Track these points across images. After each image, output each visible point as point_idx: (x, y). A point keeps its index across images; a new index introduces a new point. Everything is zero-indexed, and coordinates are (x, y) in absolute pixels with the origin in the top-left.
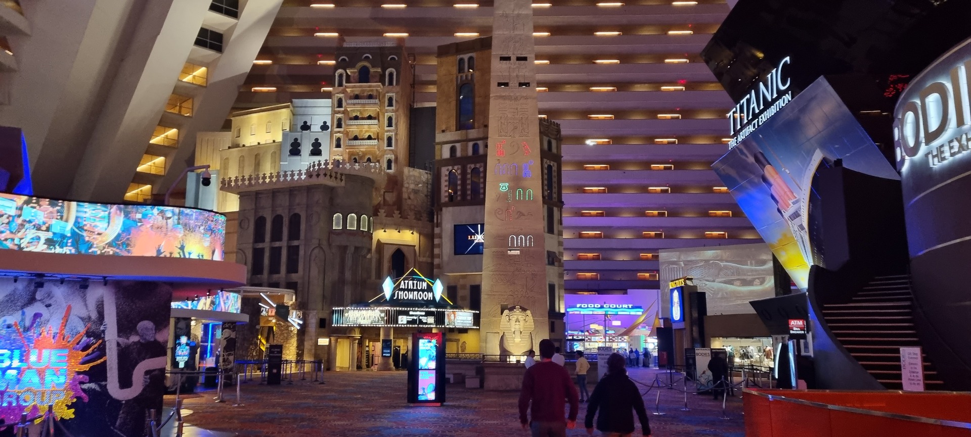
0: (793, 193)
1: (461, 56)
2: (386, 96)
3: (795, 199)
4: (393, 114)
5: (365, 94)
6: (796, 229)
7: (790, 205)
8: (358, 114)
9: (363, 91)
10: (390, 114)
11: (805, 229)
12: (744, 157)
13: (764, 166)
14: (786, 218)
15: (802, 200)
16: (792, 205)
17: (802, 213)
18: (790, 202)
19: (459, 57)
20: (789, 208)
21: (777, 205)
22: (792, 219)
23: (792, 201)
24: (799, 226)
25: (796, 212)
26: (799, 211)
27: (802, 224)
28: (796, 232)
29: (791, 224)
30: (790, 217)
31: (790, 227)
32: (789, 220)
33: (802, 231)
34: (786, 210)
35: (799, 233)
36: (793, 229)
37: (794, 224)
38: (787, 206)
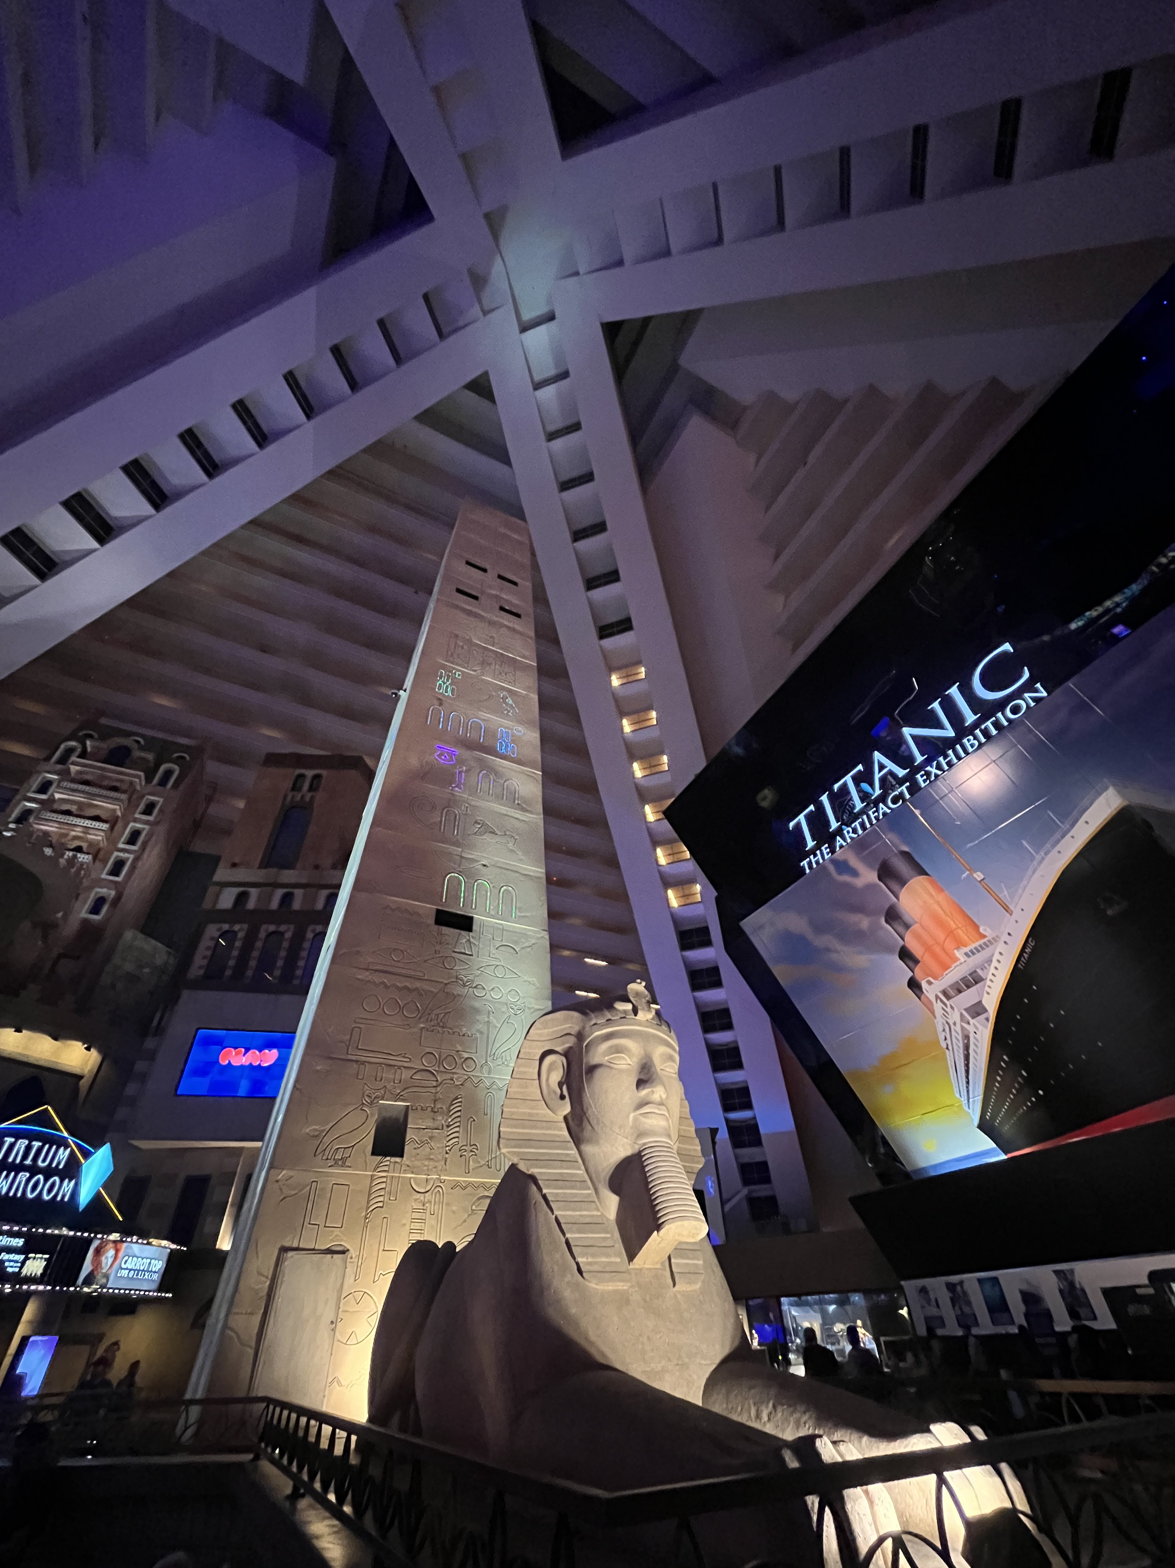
0: (976, 927)
1: (303, 771)
2: (145, 798)
3: (981, 942)
4: (147, 827)
5: (105, 783)
6: (955, 1017)
7: (955, 960)
8: (74, 808)
9: (103, 777)
10: (139, 826)
13: (903, 882)
14: (933, 999)
15: (1005, 937)
16: (962, 959)
17: (992, 970)
18: (959, 954)
19: (298, 771)
20: (951, 969)
21: (913, 972)
22: (949, 997)
23: (967, 950)
24: (966, 1010)
25: (970, 975)
26: (982, 969)
27: (980, 1002)
28: (952, 1027)
29: (943, 1009)
30: (944, 993)
31: (935, 1017)
32: (939, 1001)
33: (972, 1021)
34: (936, 978)
35: (962, 1026)
36: (945, 1022)
37: (952, 1007)
38: (946, 967)
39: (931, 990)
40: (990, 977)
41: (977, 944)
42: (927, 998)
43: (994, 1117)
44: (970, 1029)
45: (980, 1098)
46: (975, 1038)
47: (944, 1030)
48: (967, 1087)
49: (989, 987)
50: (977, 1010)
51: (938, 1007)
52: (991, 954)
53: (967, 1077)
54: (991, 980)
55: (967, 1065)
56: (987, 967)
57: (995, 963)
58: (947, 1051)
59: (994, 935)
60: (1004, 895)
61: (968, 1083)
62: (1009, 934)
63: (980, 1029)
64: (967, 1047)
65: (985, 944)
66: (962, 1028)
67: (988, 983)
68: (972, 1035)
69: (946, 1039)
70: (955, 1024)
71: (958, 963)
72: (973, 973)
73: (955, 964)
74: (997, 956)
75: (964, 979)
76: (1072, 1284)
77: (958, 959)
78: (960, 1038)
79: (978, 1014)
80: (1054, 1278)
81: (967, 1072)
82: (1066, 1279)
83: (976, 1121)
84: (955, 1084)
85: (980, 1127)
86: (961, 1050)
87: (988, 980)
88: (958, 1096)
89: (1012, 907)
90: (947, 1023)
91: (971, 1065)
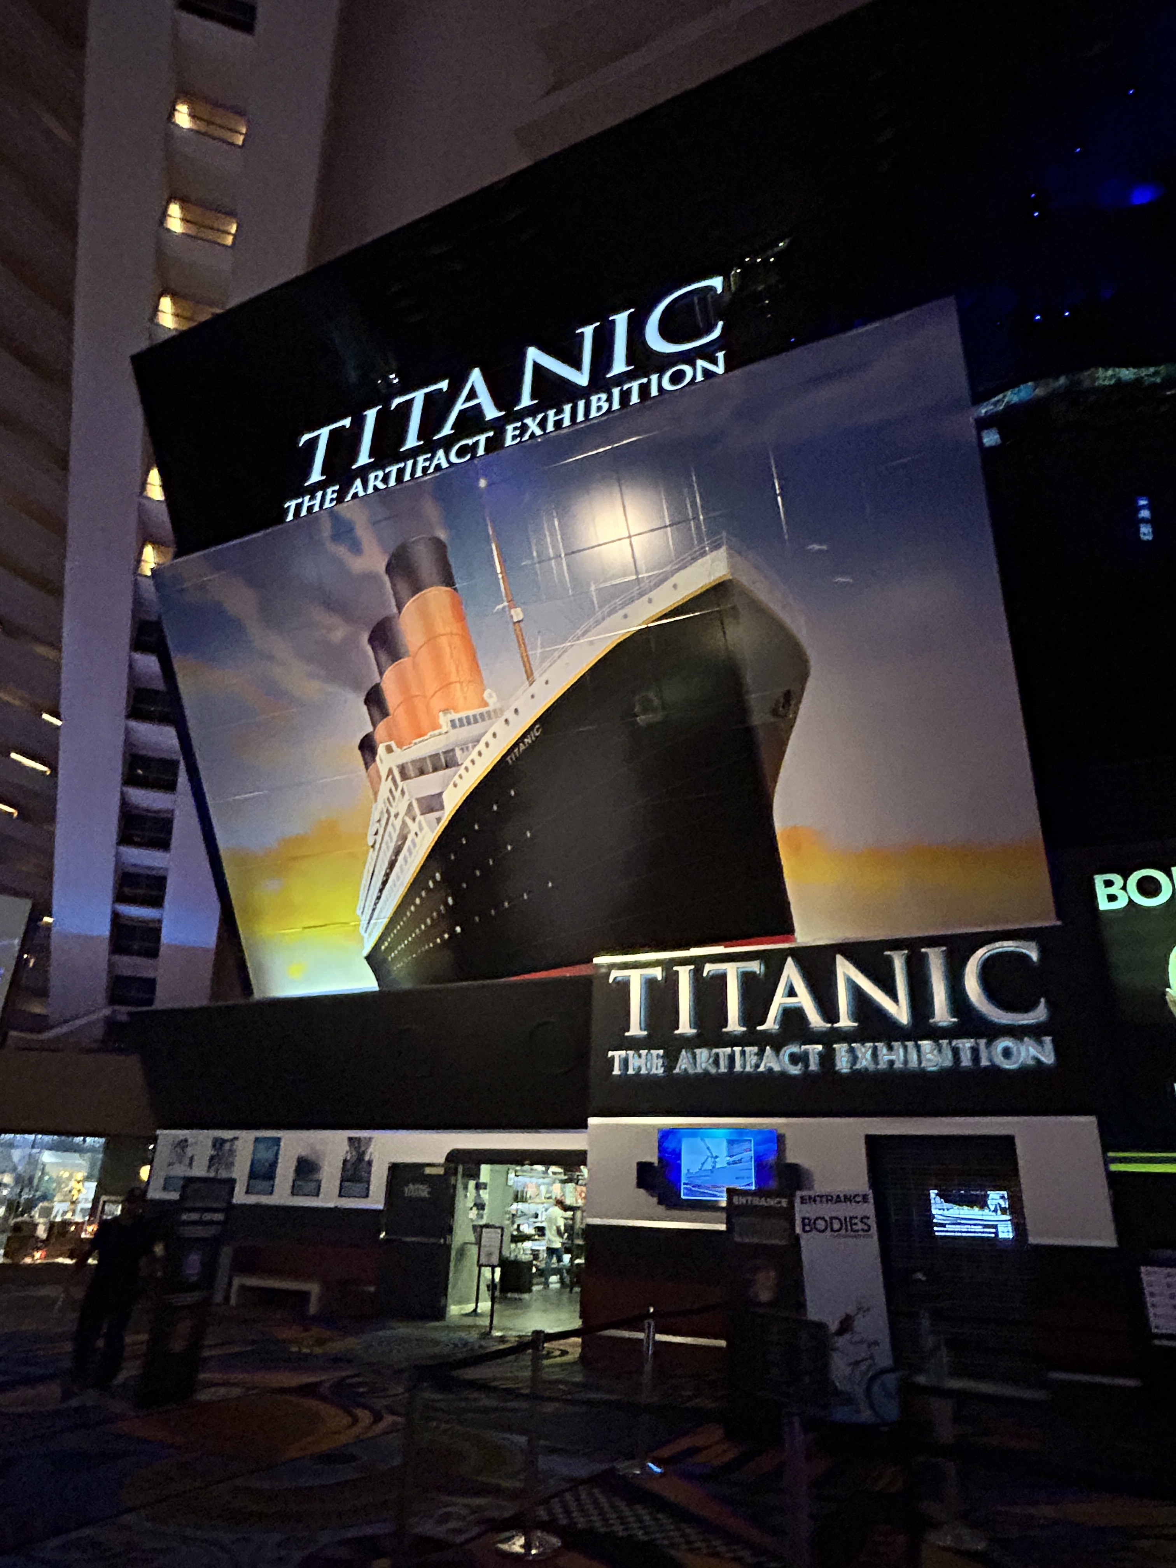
0: (481, 688)
3: (478, 711)
6: (401, 806)
7: (435, 726)
11: (442, 808)
12: (341, 551)
13: (416, 588)
14: (384, 773)
15: (509, 714)
16: (445, 726)
17: (474, 755)
18: (444, 720)
20: (426, 737)
21: (374, 725)
22: (404, 776)
23: (456, 716)
24: (418, 800)
25: (444, 753)
26: (462, 749)
27: (440, 794)
28: (392, 818)
29: (391, 791)
30: (402, 769)
31: (376, 800)
32: (390, 777)
33: (419, 818)
34: (400, 745)
35: (404, 822)
36: (385, 810)
37: (403, 792)
38: (420, 734)
39: (385, 761)
40: (467, 763)
41: (470, 713)
42: (378, 772)
43: (390, 949)
44: (413, 827)
45: (385, 921)
46: (413, 842)
47: (379, 821)
48: (375, 904)
49: (461, 777)
50: (432, 804)
51: (385, 786)
52: (483, 731)
53: (381, 891)
54: (467, 769)
55: (387, 875)
56: (470, 748)
57: (481, 746)
58: (371, 850)
59: (498, 705)
60: (536, 653)
61: (379, 898)
62: (516, 711)
63: (424, 832)
64: (397, 852)
65: (481, 715)
66: (404, 823)
67: (462, 770)
68: (411, 837)
69: (376, 834)
70: (396, 816)
71: (436, 732)
72: (449, 752)
73: (432, 733)
74: (488, 737)
75: (435, 757)
76: (361, 1156)
77: (440, 727)
78: (395, 838)
79: (432, 810)
80: (346, 1147)
81: (384, 883)
82: (357, 1149)
83: (367, 950)
84: (362, 897)
85: (368, 958)
86: (390, 853)
87: (463, 767)
88: (359, 912)
89: (536, 674)
90: (388, 812)
91: (393, 876)
